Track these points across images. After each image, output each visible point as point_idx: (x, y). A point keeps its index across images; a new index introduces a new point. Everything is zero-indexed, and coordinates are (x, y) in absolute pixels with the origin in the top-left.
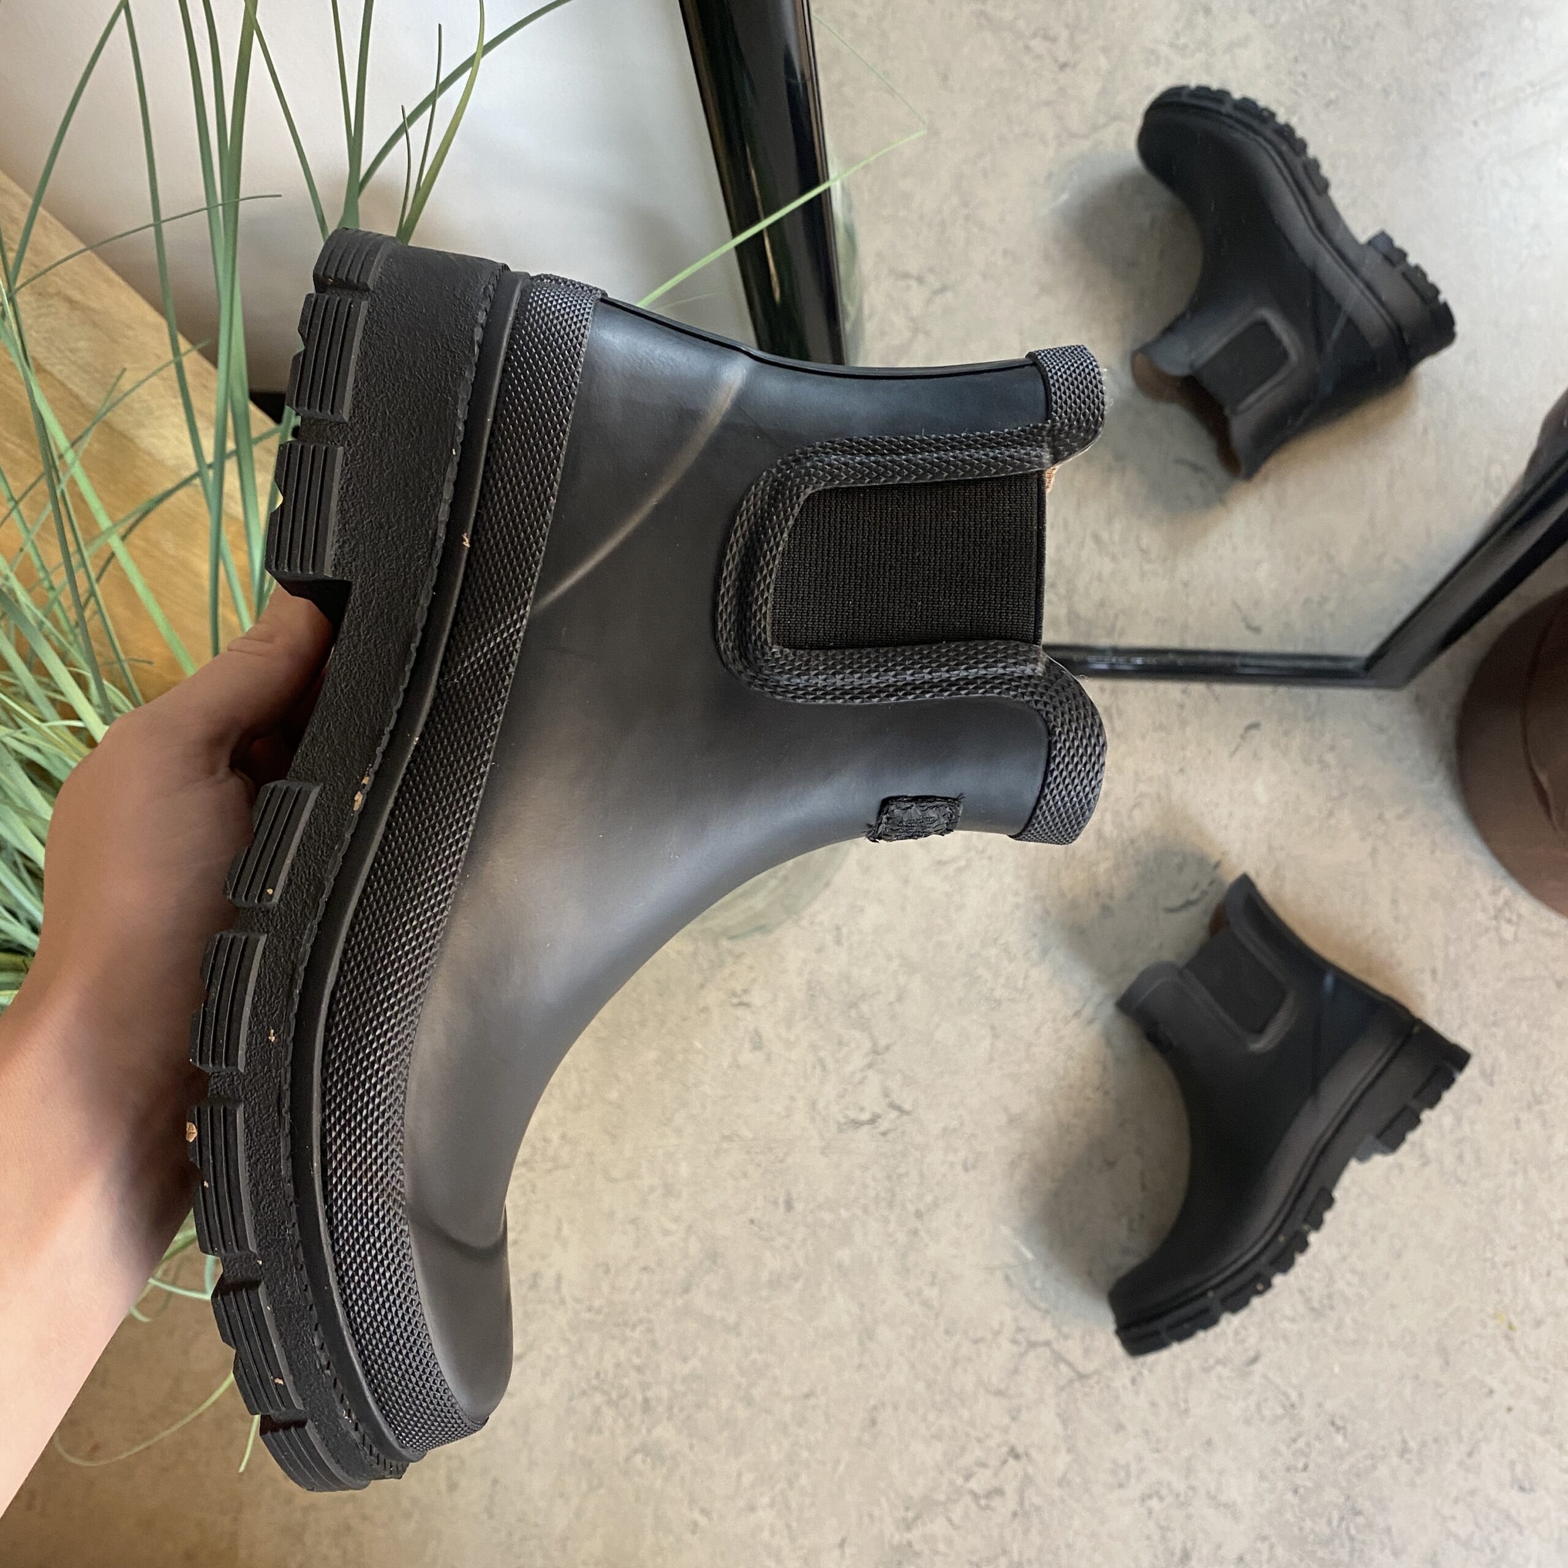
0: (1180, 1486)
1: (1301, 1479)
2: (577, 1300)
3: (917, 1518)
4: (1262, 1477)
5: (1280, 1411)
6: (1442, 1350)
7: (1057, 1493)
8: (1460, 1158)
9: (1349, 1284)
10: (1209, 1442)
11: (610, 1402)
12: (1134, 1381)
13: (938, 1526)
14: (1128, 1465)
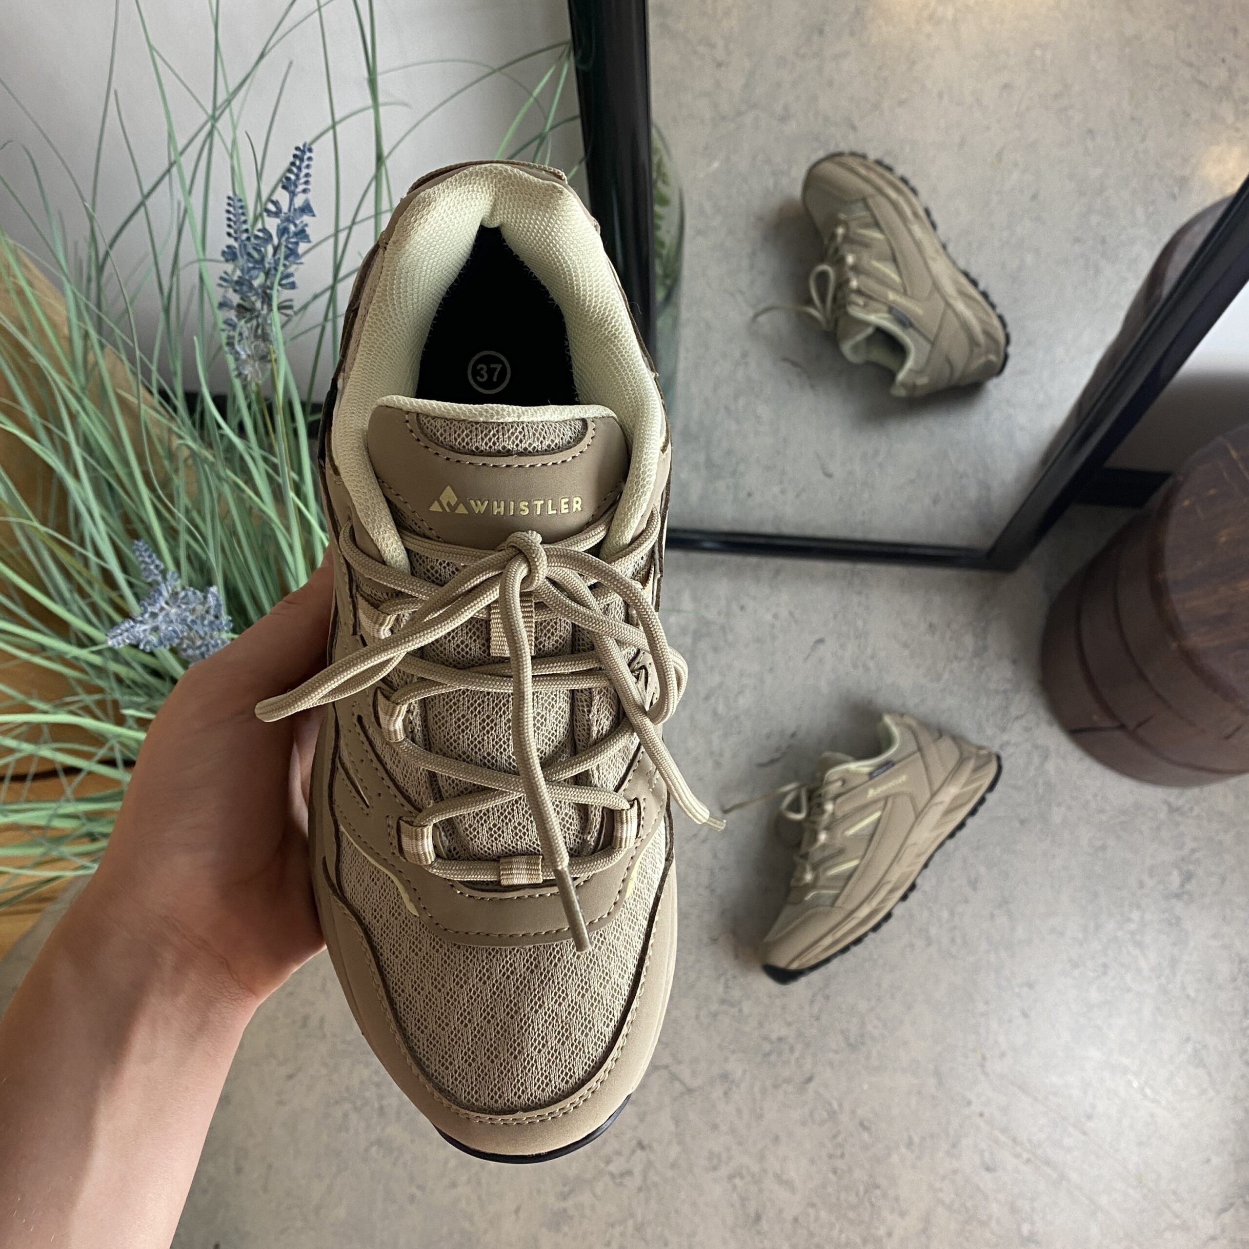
0: (756, 1169)
1: (840, 1164)
2: (334, 1035)
3: (572, 1191)
4: (812, 1162)
5: (825, 1115)
6: (937, 1074)
7: (670, 1174)
8: (953, 940)
9: (875, 1027)
10: (776, 1139)
11: (356, 1109)
12: (726, 1093)
13: (585, 1198)
14: (719, 1156)
